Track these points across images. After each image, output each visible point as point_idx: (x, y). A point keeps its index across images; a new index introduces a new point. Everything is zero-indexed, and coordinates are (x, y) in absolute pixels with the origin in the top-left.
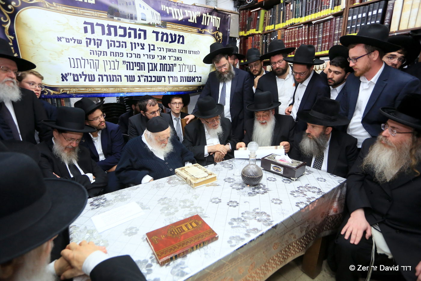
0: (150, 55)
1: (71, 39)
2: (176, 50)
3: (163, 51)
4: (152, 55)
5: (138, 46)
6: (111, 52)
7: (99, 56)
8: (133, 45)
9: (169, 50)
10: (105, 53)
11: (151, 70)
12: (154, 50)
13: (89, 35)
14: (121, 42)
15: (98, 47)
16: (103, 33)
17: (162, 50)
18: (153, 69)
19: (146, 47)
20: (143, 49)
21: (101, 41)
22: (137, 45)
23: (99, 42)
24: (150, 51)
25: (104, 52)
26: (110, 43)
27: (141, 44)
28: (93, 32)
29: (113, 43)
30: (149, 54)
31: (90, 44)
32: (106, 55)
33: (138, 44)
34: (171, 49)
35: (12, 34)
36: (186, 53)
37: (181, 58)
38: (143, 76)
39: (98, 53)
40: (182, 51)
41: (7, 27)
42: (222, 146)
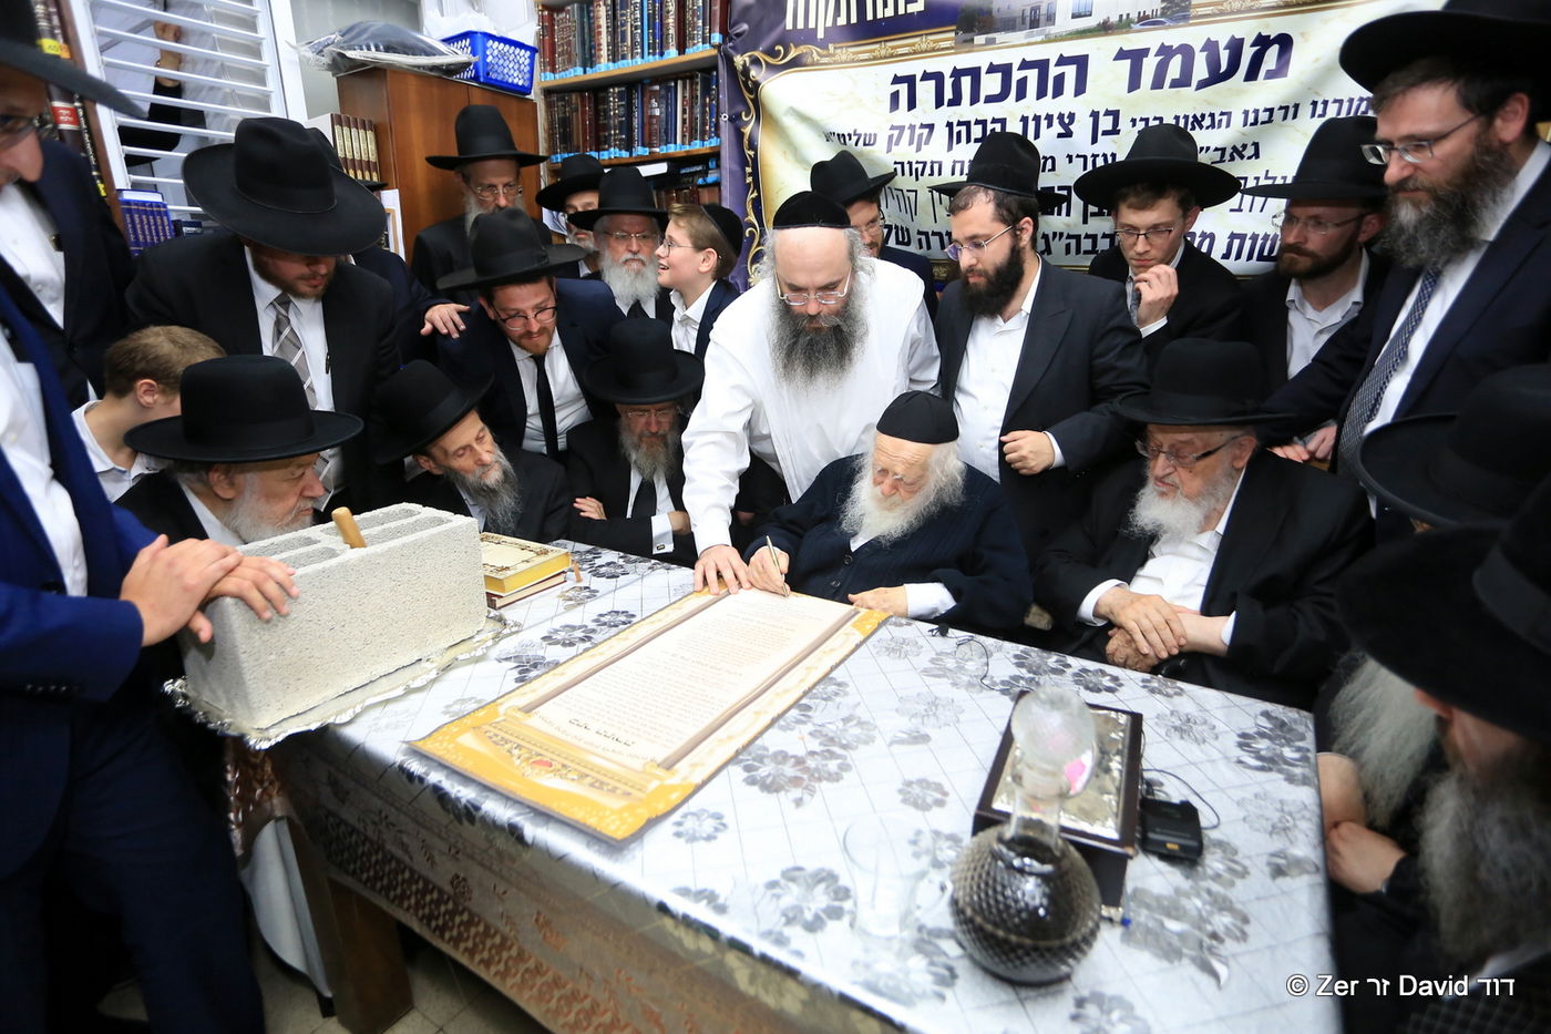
0: (1095, 156)
1: (848, 135)
2: (1229, 114)
4: (1105, 154)
5: (1050, 125)
6: (955, 162)
7: (917, 179)
8: (1031, 125)
9: (1191, 120)
10: (936, 167)
12: (1115, 131)
13: (903, 116)
14: (989, 122)
15: (918, 149)
16: (939, 103)
19: (1082, 128)
20: (1068, 134)
21: (931, 127)
22: (1044, 123)
23: (926, 131)
24: (1094, 140)
25: (932, 163)
26: (956, 129)
27: (1061, 116)
28: (912, 105)
29: (963, 129)
30: (1089, 150)
31: (897, 143)
32: (940, 174)
33: (1050, 117)
34: (1203, 116)
35: (753, 146)
36: (1295, 117)
37: (1256, 145)
38: (1061, 234)
39: (917, 169)
40: (1271, 116)
41: (747, 131)
42: (1166, 612)
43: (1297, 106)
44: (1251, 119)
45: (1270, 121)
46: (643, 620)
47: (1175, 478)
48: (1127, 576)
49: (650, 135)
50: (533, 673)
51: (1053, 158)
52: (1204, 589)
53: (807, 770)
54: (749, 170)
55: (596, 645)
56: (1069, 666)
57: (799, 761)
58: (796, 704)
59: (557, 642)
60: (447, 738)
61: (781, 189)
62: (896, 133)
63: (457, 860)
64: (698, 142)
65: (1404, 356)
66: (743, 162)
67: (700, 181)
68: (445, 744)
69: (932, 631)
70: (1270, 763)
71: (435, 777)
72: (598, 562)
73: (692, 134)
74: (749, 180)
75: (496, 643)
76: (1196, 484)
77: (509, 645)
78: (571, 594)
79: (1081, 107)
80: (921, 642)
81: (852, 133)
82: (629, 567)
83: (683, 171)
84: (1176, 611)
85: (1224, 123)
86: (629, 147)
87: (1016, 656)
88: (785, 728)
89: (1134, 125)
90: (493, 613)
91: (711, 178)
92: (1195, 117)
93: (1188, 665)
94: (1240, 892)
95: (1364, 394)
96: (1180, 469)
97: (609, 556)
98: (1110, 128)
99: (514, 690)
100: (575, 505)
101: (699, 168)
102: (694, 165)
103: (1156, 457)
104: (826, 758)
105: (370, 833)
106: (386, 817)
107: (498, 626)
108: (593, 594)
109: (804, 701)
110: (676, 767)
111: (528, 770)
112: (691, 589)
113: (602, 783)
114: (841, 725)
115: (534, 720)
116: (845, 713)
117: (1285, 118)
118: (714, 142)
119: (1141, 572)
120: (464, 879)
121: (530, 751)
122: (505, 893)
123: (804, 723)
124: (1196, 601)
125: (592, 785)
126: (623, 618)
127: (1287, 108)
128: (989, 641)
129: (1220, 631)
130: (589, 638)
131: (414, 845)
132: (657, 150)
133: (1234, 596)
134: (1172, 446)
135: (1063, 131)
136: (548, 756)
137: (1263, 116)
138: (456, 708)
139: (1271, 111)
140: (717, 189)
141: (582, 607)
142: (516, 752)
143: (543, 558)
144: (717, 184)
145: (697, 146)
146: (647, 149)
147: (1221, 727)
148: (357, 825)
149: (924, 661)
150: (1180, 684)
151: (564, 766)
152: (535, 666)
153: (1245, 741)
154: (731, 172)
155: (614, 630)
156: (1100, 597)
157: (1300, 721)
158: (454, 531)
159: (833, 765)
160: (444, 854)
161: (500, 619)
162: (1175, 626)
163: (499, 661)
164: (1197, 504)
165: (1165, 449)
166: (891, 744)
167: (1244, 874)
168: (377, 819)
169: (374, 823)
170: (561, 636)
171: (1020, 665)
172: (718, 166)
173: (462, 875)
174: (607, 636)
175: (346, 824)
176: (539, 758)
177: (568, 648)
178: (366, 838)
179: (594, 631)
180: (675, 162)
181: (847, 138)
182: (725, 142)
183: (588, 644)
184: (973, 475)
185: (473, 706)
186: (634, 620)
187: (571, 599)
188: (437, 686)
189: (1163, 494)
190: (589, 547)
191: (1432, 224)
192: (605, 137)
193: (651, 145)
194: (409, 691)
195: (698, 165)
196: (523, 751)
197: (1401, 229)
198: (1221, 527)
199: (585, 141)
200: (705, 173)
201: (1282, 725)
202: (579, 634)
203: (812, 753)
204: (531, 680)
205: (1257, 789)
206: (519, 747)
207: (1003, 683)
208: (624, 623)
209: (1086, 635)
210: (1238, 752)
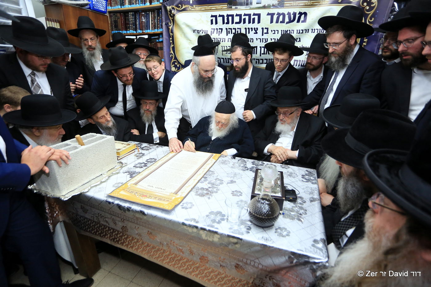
0: (263, 39)
1: (200, 30)
2: (293, 30)
3: (278, 33)
4: (265, 39)
5: (252, 30)
6: (228, 39)
8: (247, 30)
9: (285, 31)
10: (224, 40)
11: (262, 54)
12: (267, 33)
13: (214, 26)
14: (237, 29)
15: (219, 35)
16: (223, 23)
17: (276, 32)
18: (265, 53)
19: (259, 32)
20: (256, 33)
21: (222, 29)
22: (250, 30)
23: (221, 30)
24: (263, 35)
26: (228, 30)
27: (255, 28)
28: (216, 23)
29: (230, 30)
30: (261, 37)
31: (213, 33)
32: (225, 42)
33: (252, 29)
34: (288, 30)
35: (172, 32)
36: (308, 32)
37: (300, 38)
38: (255, 59)
39: (219, 40)
40: (303, 31)
41: (170, 28)
42: (284, 150)
43: (308, 30)
44: (298, 32)
45: (302, 33)
46: (159, 160)
47: (285, 119)
48: (274, 142)
49: (142, 27)
50: (134, 175)
51: (253, 39)
52: (291, 145)
53: (209, 191)
54: (171, 39)
55: (148, 167)
56: (264, 164)
57: (207, 190)
58: (203, 177)
59: (137, 167)
60: (117, 193)
61: (180, 45)
62: (213, 30)
63: (124, 222)
64: (156, 30)
65: (332, 90)
66: (169, 36)
67: (157, 41)
68: (117, 194)
69: (232, 158)
70: (308, 180)
71: (117, 202)
72: (142, 146)
73: (154, 27)
74: (171, 41)
75: (121, 169)
76: (289, 121)
77: (125, 169)
78: (137, 155)
79: (259, 26)
80: (230, 160)
81: (201, 30)
82: (151, 147)
83: (152, 38)
84: (286, 150)
85: (292, 33)
86: (136, 30)
87: (252, 162)
88: (202, 182)
89: (272, 32)
90: (118, 161)
91: (161, 40)
92: (286, 31)
93: (289, 162)
94: (305, 206)
95: (324, 98)
96: (286, 117)
97: (144, 145)
98: (266, 32)
99: (130, 180)
100: (131, 131)
101: (157, 37)
102: (155, 36)
103: (280, 115)
104: (213, 188)
105: (95, 220)
106: (101, 215)
107: (121, 164)
108: (143, 154)
109: (205, 176)
110: (178, 193)
111: (141, 198)
112: (169, 152)
113: (161, 199)
114: (215, 180)
115: (138, 186)
116: (215, 178)
117: (306, 32)
118: (161, 30)
119: (277, 142)
120: (126, 227)
121: (140, 194)
122: (138, 228)
123: (206, 181)
124: (290, 148)
125: (158, 199)
126: (154, 160)
127: (306, 30)
128: (245, 159)
129: (295, 154)
130: (146, 166)
131: (110, 221)
132: (144, 31)
133: (298, 146)
134: (283, 112)
135: (255, 32)
136: (145, 194)
137: (301, 32)
138: (116, 185)
139: (303, 30)
140: (162, 43)
141: (142, 158)
142: (136, 194)
143: (129, 146)
144: (162, 42)
145: (156, 31)
146: (141, 31)
147: (298, 174)
148: (91, 218)
149: (231, 165)
150: (289, 166)
151: (150, 196)
152: (134, 173)
153: (303, 176)
154: (166, 39)
155: (152, 163)
156: (269, 148)
157: (314, 171)
158: (108, 140)
159: (215, 190)
160: (119, 221)
161: (121, 163)
162: (286, 153)
163: (124, 173)
164: (290, 125)
165: (282, 113)
166: (227, 184)
167: (305, 202)
168: (98, 216)
169: (97, 217)
170: (138, 165)
171: (253, 164)
172: (162, 37)
173: (125, 226)
174: (151, 165)
175: (87, 218)
176: (143, 195)
177: (141, 169)
178: (94, 221)
179: (146, 164)
180: (150, 35)
181: (200, 31)
182: (164, 30)
183: (146, 167)
184: (240, 120)
185: (120, 185)
186: (157, 160)
187: (138, 156)
188: (108, 181)
189: (282, 123)
190: (138, 143)
191: (338, 62)
192: (128, 27)
193: (142, 30)
194: (102, 182)
195: (157, 36)
196: (138, 194)
197: (332, 62)
198: (295, 130)
199: (122, 27)
200: (158, 39)
201: (310, 172)
202: (143, 165)
203: (210, 187)
204: (134, 177)
205: (306, 186)
206: (136, 193)
207: (250, 168)
208: (154, 161)
209: (266, 157)
210: (302, 179)
